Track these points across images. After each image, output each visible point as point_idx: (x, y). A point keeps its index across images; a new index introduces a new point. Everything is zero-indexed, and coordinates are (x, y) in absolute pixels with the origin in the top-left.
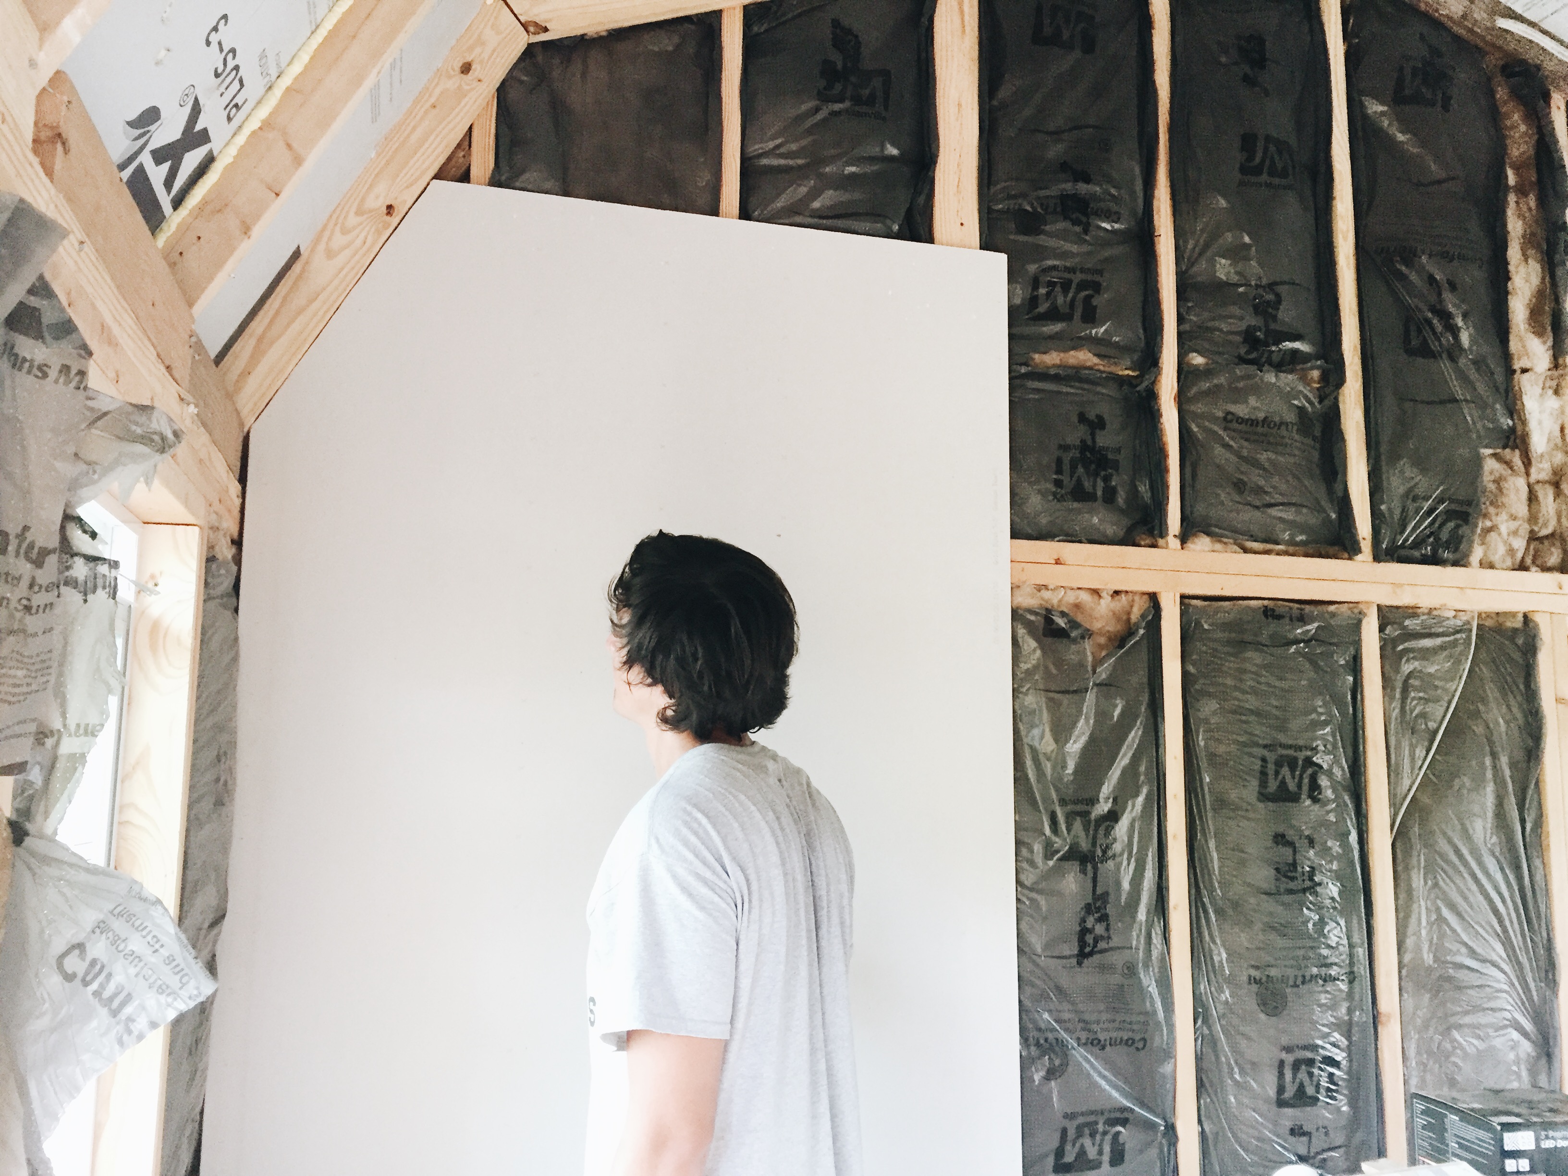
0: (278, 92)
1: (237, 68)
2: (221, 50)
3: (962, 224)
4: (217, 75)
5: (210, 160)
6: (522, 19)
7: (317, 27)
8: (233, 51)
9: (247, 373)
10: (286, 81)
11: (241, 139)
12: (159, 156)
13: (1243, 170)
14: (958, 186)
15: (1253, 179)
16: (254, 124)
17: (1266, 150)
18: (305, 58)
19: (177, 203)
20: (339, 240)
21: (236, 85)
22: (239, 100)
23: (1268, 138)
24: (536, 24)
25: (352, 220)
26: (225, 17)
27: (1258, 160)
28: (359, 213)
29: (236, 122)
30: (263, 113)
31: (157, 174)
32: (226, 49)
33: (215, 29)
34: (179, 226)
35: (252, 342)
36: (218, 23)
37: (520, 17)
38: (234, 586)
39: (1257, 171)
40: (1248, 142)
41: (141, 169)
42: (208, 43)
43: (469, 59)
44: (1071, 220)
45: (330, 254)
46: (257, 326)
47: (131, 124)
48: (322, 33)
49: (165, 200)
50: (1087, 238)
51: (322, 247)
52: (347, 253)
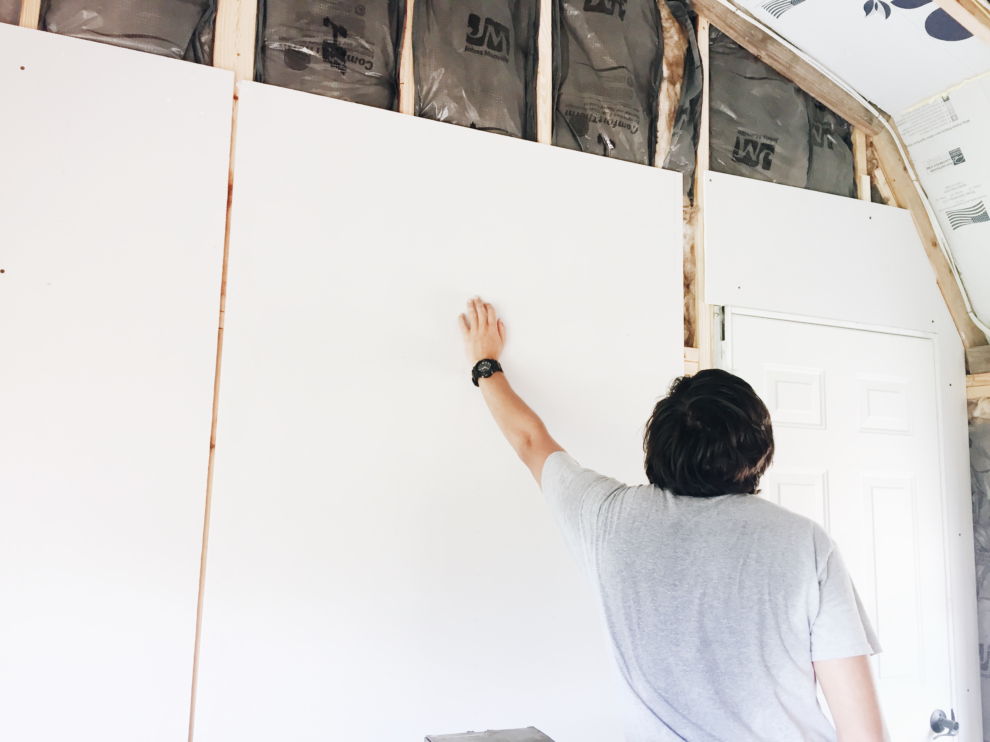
3: (238, 55)
13: (469, 40)
14: (237, 25)
15: (476, 48)
17: (486, 29)
23: (489, 21)
27: (480, 34)
39: (480, 42)
40: (473, 21)
44: (331, 62)
50: (344, 77)
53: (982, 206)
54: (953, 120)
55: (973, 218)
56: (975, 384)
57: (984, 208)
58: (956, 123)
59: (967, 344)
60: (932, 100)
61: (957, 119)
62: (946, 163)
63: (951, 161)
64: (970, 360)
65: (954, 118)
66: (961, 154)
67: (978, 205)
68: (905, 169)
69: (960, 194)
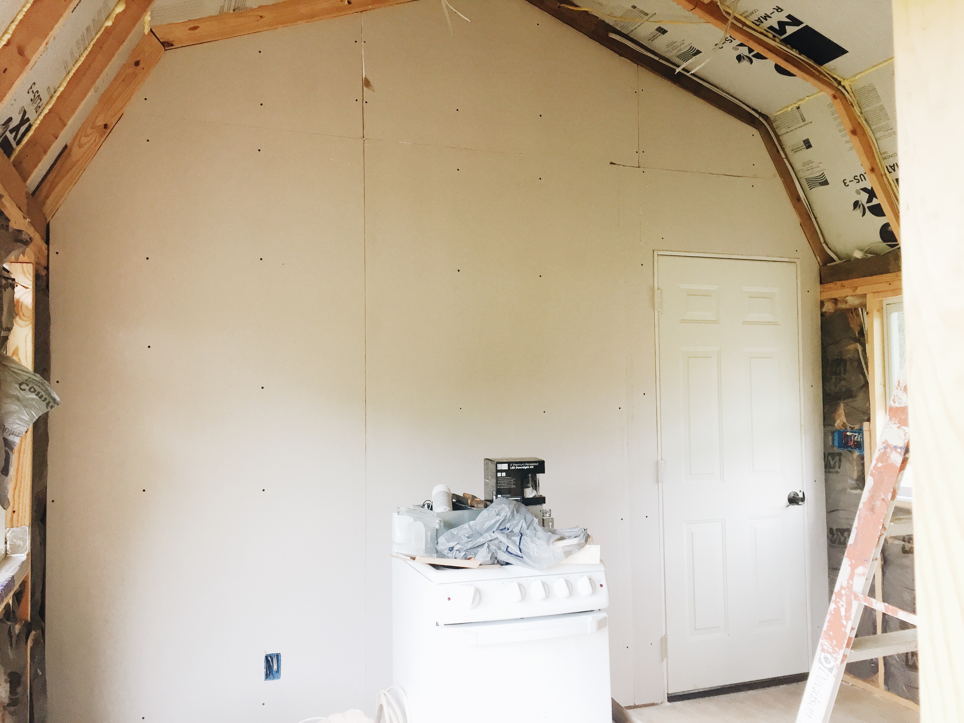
0: (55, 99)
1: (39, 96)
2: (33, 93)
4: (32, 100)
5: (30, 126)
6: (161, 40)
7: (69, 72)
8: (37, 92)
9: (47, 197)
10: (58, 94)
11: (41, 117)
12: (11, 132)
16: (46, 111)
18: (65, 84)
19: (18, 143)
20: (84, 140)
21: (39, 100)
22: (40, 105)
24: (167, 43)
25: (89, 131)
26: (34, 83)
28: (92, 128)
29: (38, 113)
30: (50, 107)
31: (11, 137)
32: (34, 92)
33: (31, 88)
34: (19, 151)
35: (49, 184)
36: (32, 86)
37: (160, 40)
38: (47, 286)
41: (6, 137)
42: (28, 93)
43: (138, 59)
45: (80, 146)
46: (50, 177)
47: (3, 125)
48: (71, 74)
49: (14, 144)
51: (76, 143)
52: (88, 145)
53: (824, 176)
54: (803, 121)
55: (820, 183)
56: (825, 290)
57: (825, 177)
58: (804, 123)
59: (821, 264)
60: (790, 109)
61: (805, 120)
62: (802, 148)
63: (804, 147)
64: (822, 274)
65: (803, 120)
66: (810, 142)
67: (821, 175)
68: (778, 151)
69: (811, 168)
